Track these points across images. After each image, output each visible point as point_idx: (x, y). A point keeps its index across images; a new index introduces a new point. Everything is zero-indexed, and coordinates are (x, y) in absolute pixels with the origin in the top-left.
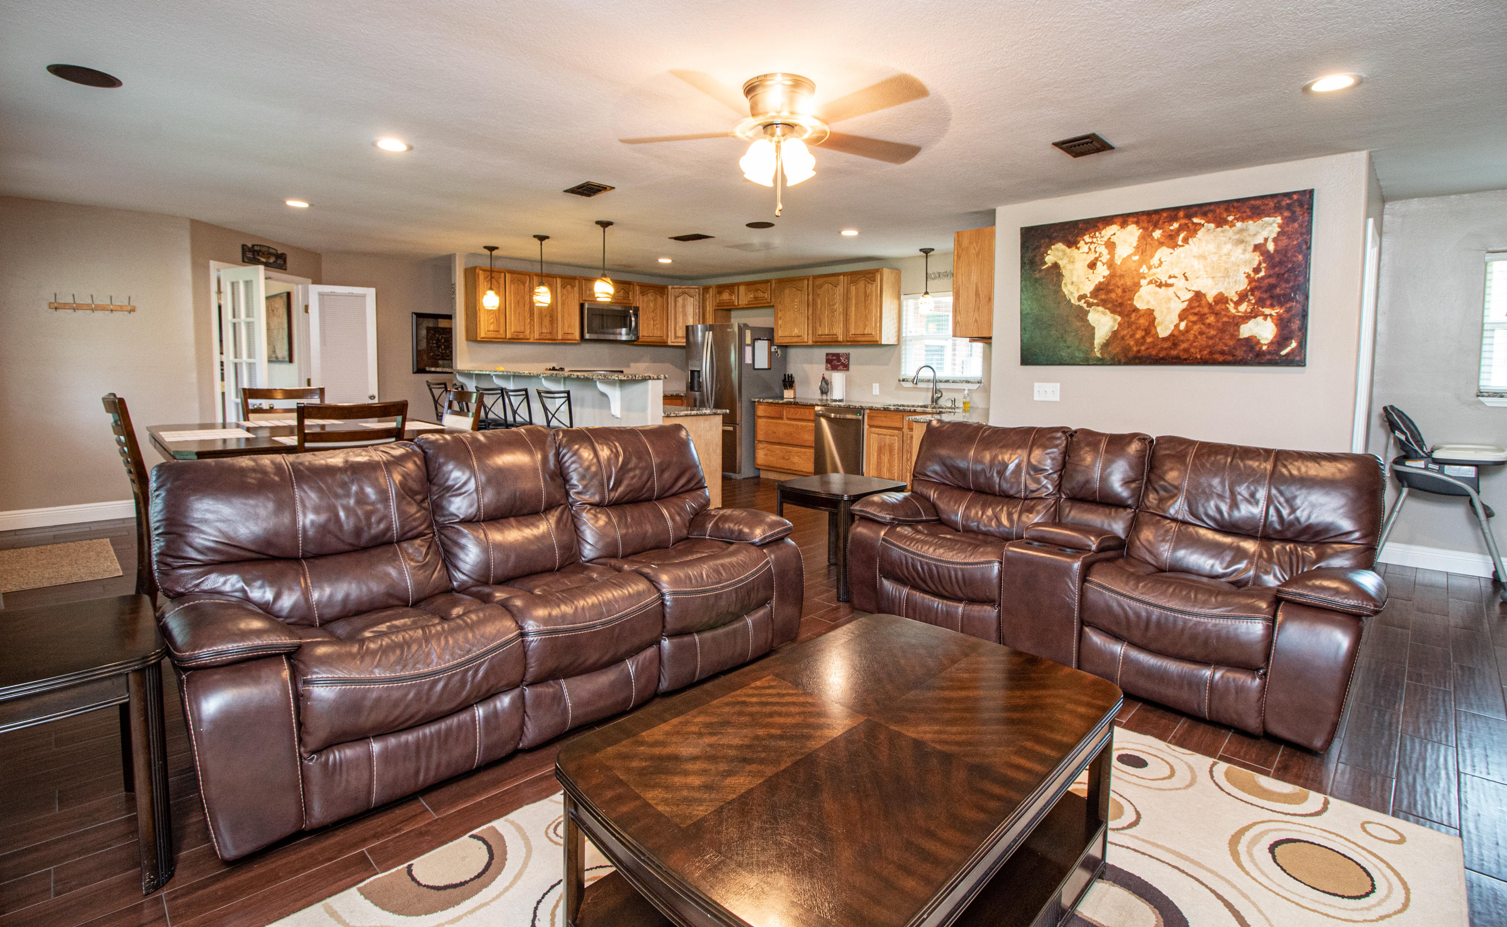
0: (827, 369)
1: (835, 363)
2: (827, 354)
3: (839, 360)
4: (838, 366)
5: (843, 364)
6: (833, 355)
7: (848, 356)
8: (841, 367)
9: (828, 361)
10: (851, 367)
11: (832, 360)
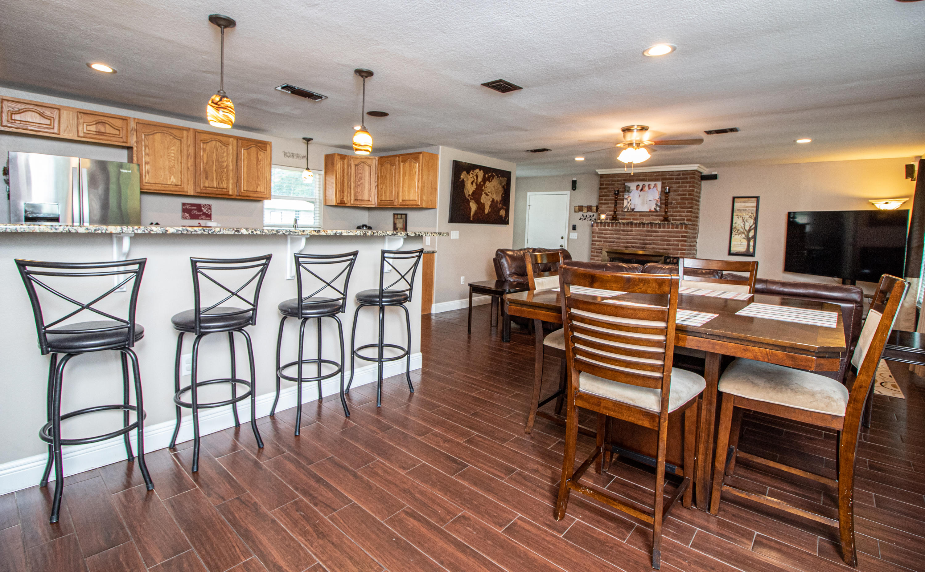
0: (184, 218)
1: (195, 212)
2: (184, 204)
3: (201, 210)
4: (200, 215)
5: (204, 214)
6: (192, 205)
7: (210, 207)
8: (203, 217)
9: (184, 210)
10: (213, 216)
11: (192, 210)
